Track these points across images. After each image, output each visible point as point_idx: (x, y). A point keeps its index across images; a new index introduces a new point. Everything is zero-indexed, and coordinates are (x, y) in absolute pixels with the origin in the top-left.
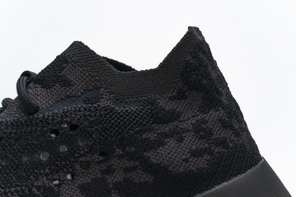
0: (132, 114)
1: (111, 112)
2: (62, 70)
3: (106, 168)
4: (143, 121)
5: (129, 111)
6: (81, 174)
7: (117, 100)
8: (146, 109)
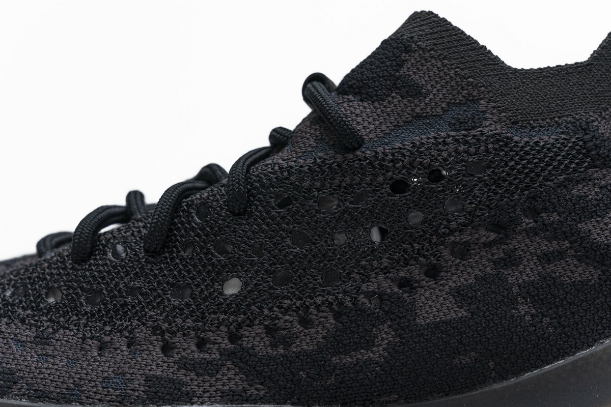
0: (549, 149)
1: (506, 145)
2: (401, 66)
3: (502, 255)
4: (571, 163)
5: (542, 144)
6: (454, 268)
7: (513, 123)
8: (573, 140)
